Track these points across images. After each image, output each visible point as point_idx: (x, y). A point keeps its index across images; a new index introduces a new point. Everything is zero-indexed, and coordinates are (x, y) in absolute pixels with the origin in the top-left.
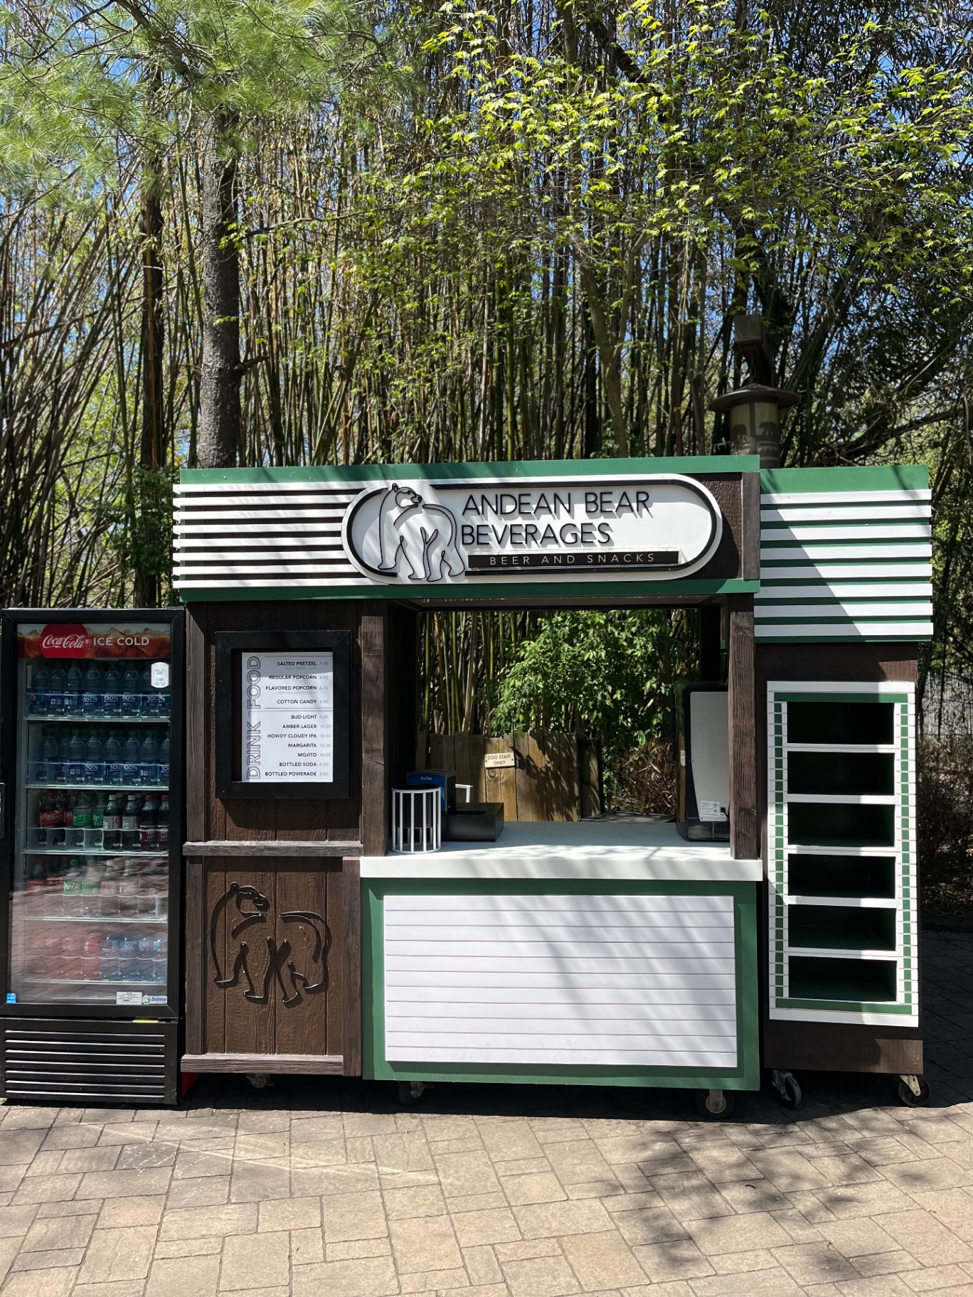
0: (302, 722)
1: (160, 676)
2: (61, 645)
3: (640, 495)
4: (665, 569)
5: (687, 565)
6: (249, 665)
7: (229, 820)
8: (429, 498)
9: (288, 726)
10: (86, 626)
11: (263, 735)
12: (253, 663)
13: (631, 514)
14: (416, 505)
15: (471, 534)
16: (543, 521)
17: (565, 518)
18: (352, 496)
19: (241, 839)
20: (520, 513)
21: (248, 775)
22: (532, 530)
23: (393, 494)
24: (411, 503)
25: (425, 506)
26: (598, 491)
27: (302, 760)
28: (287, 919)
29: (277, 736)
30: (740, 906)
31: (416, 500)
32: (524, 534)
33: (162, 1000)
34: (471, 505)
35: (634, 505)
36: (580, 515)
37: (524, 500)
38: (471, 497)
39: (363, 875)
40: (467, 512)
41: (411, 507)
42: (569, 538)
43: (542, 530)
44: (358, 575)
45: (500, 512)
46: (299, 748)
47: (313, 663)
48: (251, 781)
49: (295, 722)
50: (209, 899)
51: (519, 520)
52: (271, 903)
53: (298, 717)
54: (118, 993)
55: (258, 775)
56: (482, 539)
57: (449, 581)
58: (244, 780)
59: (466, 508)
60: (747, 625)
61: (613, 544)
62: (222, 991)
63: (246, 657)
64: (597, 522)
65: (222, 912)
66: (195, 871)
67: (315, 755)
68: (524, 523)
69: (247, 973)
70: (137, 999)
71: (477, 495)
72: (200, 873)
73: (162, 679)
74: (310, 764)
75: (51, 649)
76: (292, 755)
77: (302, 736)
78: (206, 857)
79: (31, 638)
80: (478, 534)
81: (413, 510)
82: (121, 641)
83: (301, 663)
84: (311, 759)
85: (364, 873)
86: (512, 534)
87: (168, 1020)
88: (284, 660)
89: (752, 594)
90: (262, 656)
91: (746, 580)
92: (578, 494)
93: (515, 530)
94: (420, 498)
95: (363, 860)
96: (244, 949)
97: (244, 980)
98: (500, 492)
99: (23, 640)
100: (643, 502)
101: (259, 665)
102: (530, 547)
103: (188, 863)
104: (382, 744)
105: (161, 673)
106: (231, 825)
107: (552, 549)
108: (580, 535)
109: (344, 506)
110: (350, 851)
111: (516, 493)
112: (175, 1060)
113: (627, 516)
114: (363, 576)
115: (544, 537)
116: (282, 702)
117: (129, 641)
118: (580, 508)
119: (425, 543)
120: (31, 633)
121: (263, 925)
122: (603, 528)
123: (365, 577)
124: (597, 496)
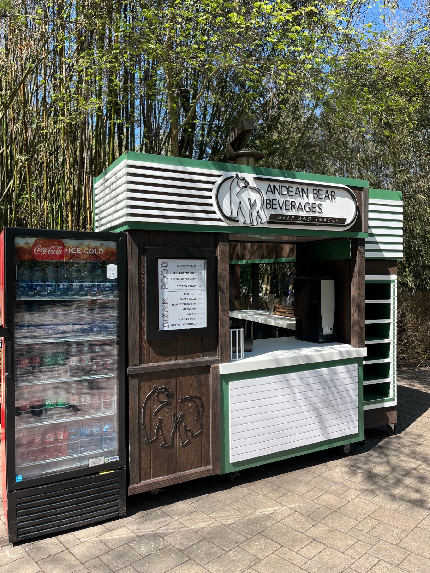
0: (190, 297)
1: (112, 272)
2: (47, 252)
3: (332, 193)
4: (341, 226)
5: (348, 225)
6: (162, 266)
7: (152, 352)
8: (252, 183)
9: (182, 299)
10: (63, 241)
11: (170, 304)
12: (164, 265)
13: (329, 201)
14: (246, 186)
15: (269, 203)
16: (298, 200)
17: (306, 200)
18: (217, 178)
19: (158, 362)
20: (289, 195)
21: (163, 327)
22: (293, 204)
23: (236, 180)
24: (244, 186)
25: (250, 188)
26: (318, 188)
27: (190, 317)
28: (183, 401)
29: (177, 305)
30: (359, 368)
31: (246, 184)
32: (290, 206)
33: (117, 458)
34: (269, 189)
35: (330, 197)
36: (311, 199)
37: (291, 189)
38: (270, 186)
39: (221, 373)
40: (268, 192)
41: (244, 187)
42: (307, 209)
43: (297, 204)
44: (220, 220)
45: (281, 193)
46: (188, 310)
47: (194, 266)
48: (165, 329)
49: (186, 297)
50: (141, 397)
51: (289, 199)
52: (174, 394)
53: (188, 294)
54: (90, 460)
55: (168, 326)
56: (274, 206)
57: (260, 226)
58: (161, 329)
59: (268, 191)
60: (363, 252)
61: (323, 214)
62: (149, 446)
63: (160, 262)
64: (317, 203)
65: (149, 403)
66: (133, 383)
67: (196, 314)
68: (291, 200)
69: (162, 434)
70: (102, 461)
71: (272, 184)
72: (137, 383)
73: (113, 274)
74: (194, 319)
75: (39, 254)
76: (185, 314)
77: (189, 304)
78: (140, 374)
79: (26, 247)
80: (273, 204)
81: (245, 189)
82: (86, 251)
83: (188, 266)
84: (194, 316)
85: (222, 372)
86: (286, 205)
87: (120, 469)
88: (180, 264)
89: (364, 239)
90: (168, 261)
91: (365, 233)
92: (311, 189)
93: (287, 203)
94: (248, 183)
95: (221, 365)
96: (161, 421)
97: (161, 437)
98: (281, 184)
99: (21, 249)
100: (333, 196)
101: (167, 266)
102: (292, 212)
103: (129, 378)
104: (229, 307)
105: (112, 270)
106: (153, 354)
107: (301, 213)
108: (311, 208)
109: (213, 183)
110: (214, 362)
111: (287, 185)
112: (125, 490)
113: (328, 201)
114: (222, 221)
115: (298, 208)
116: (179, 286)
117: (91, 251)
118: (311, 196)
119: (250, 206)
120: (26, 243)
121: (170, 407)
122: (320, 206)
123: (223, 221)
124: (317, 190)
